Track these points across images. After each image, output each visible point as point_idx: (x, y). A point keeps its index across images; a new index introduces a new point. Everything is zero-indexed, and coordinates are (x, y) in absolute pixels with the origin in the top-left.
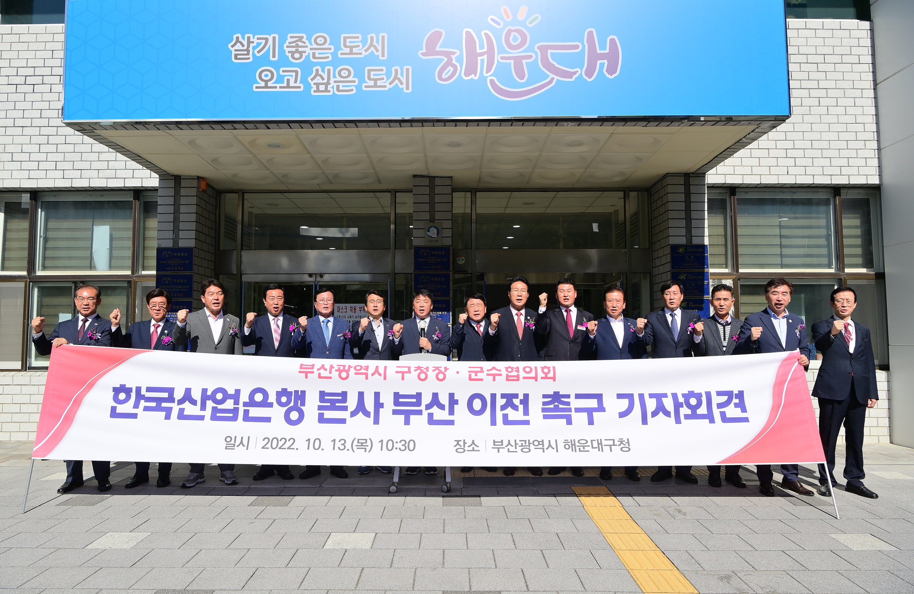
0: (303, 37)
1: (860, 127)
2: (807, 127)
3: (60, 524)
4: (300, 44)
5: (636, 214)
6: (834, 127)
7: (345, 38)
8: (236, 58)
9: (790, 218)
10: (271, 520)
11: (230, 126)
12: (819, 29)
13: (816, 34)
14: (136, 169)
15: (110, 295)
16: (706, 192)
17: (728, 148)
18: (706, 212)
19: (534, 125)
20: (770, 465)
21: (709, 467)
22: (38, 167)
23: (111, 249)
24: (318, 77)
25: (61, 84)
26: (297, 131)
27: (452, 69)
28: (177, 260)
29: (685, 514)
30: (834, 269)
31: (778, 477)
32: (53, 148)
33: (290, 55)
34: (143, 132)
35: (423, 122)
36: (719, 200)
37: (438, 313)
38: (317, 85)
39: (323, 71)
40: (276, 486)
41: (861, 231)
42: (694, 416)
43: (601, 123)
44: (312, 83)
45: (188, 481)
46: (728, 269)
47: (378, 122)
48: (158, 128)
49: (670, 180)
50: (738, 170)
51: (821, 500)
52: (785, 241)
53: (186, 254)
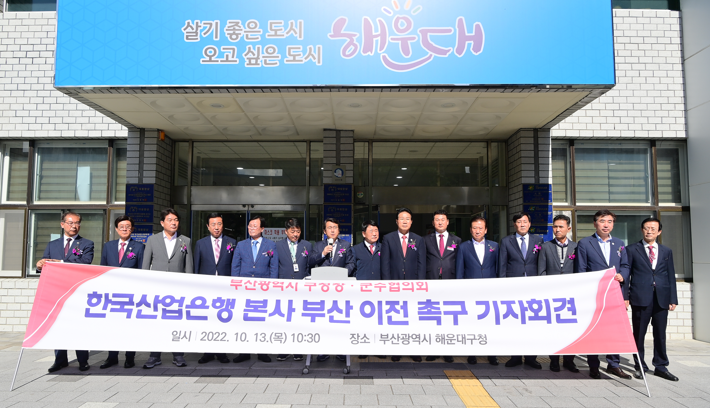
0: (239, 23)
1: (671, 93)
2: (630, 93)
3: (50, 395)
4: (237, 28)
5: (497, 160)
6: (650, 93)
7: (271, 24)
8: (187, 39)
9: (617, 164)
10: (211, 394)
11: (182, 91)
12: (640, 17)
13: (637, 21)
14: (110, 123)
15: (90, 220)
16: (551, 143)
17: (567, 109)
18: (550, 159)
19: (416, 91)
20: (598, 355)
21: (551, 357)
22: (36, 121)
23: (91, 184)
24: (250, 54)
25: (54, 57)
26: (233, 94)
27: (353, 48)
28: (141, 193)
29: (531, 392)
30: (650, 204)
31: (604, 365)
32: (47, 107)
33: (228, 36)
34: (115, 95)
35: (330, 88)
36: (561, 149)
37: (342, 235)
38: (250, 59)
39: (254, 49)
40: (215, 368)
41: (671, 174)
42: (536, 318)
43: (468, 90)
44: (245, 58)
45: (148, 363)
46: (567, 203)
47: (296, 88)
48: (127, 92)
49: (522, 134)
50: (576, 126)
51: (637, 382)
52: (612, 182)
53: (148, 189)
